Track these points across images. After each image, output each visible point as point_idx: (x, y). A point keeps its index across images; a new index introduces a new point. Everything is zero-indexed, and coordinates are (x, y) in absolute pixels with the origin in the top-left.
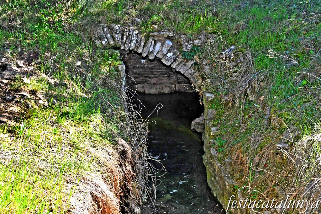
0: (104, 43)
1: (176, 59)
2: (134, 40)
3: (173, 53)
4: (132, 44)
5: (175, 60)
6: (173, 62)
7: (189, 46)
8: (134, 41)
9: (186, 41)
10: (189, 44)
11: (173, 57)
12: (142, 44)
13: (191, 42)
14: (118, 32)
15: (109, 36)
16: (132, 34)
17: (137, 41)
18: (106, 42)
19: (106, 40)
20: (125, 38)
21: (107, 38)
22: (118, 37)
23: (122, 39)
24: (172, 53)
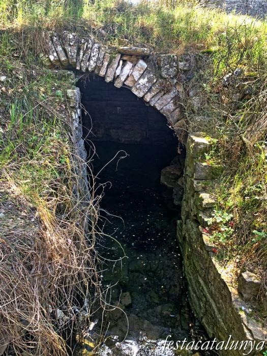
0: (52, 58)
1: (151, 88)
2: (94, 56)
3: (148, 79)
4: (92, 62)
5: (150, 90)
6: (147, 92)
7: (171, 70)
8: (93, 58)
9: (168, 62)
10: (171, 67)
11: (147, 85)
12: (106, 63)
13: (174, 63)
14: (71, 44)
15: (59, 48)
16: (92, 48)
17: (98, 59)
18: (55, 57)
19: (55, 54)
20: (81, 53)
21: (57, 52)
22: (72, 51)
23: (78, 54)
24: (146, 80)
